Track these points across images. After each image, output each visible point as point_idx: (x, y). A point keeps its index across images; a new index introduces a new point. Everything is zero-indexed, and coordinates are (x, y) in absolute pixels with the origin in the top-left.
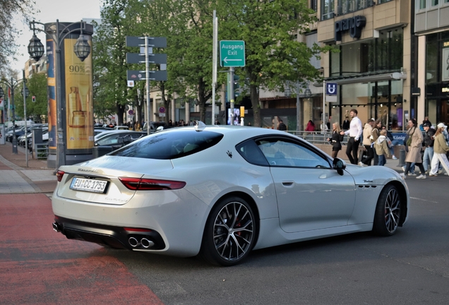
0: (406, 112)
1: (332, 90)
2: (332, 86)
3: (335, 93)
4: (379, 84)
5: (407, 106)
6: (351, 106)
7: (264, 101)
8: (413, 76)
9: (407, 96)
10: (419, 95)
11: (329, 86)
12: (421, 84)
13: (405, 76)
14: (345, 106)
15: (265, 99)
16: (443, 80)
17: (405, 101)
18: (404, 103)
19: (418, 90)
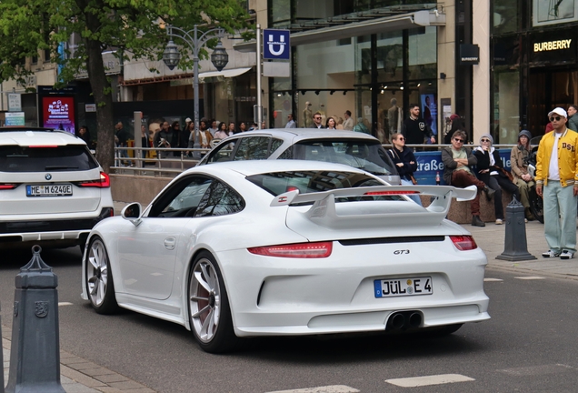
0: (447, 102)
1: (277, 48)
2: (277, 39)
3: (284, 56)
4: (380, 43)
5: (447, 89)
6: (317, 92)
7: (134, 86)
8: (462, 20)
9: (447, 65)
10: (477, 62)
11: (271, 37)
12: (481, 36)
13: (442, 20)
14: (304, 91)
15: (135, 81)
16: (535, 24)
17: (443, 76)
18: (440, 82)
19: (475, 51)
